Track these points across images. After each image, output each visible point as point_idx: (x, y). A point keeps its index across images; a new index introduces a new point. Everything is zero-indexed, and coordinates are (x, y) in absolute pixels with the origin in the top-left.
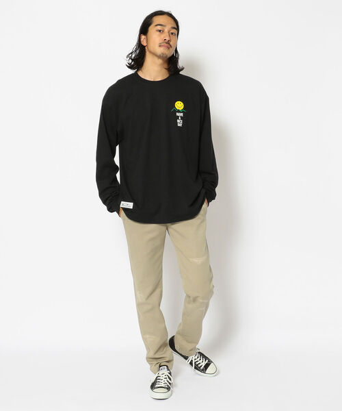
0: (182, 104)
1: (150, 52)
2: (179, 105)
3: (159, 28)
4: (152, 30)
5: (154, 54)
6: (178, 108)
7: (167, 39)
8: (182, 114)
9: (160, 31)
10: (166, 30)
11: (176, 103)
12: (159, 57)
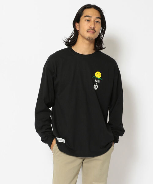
0: (100, 74)
1: (82, 36)
2: (98, 75)
3: (87, 18)
4: (83, 19)
5: (84, 37)
6: (97, 77)
7: (93, 26)
8: (99, 81)
9: (88, 20)
10: (92, 20)
11: (96, 73)
12: (87, 39)
